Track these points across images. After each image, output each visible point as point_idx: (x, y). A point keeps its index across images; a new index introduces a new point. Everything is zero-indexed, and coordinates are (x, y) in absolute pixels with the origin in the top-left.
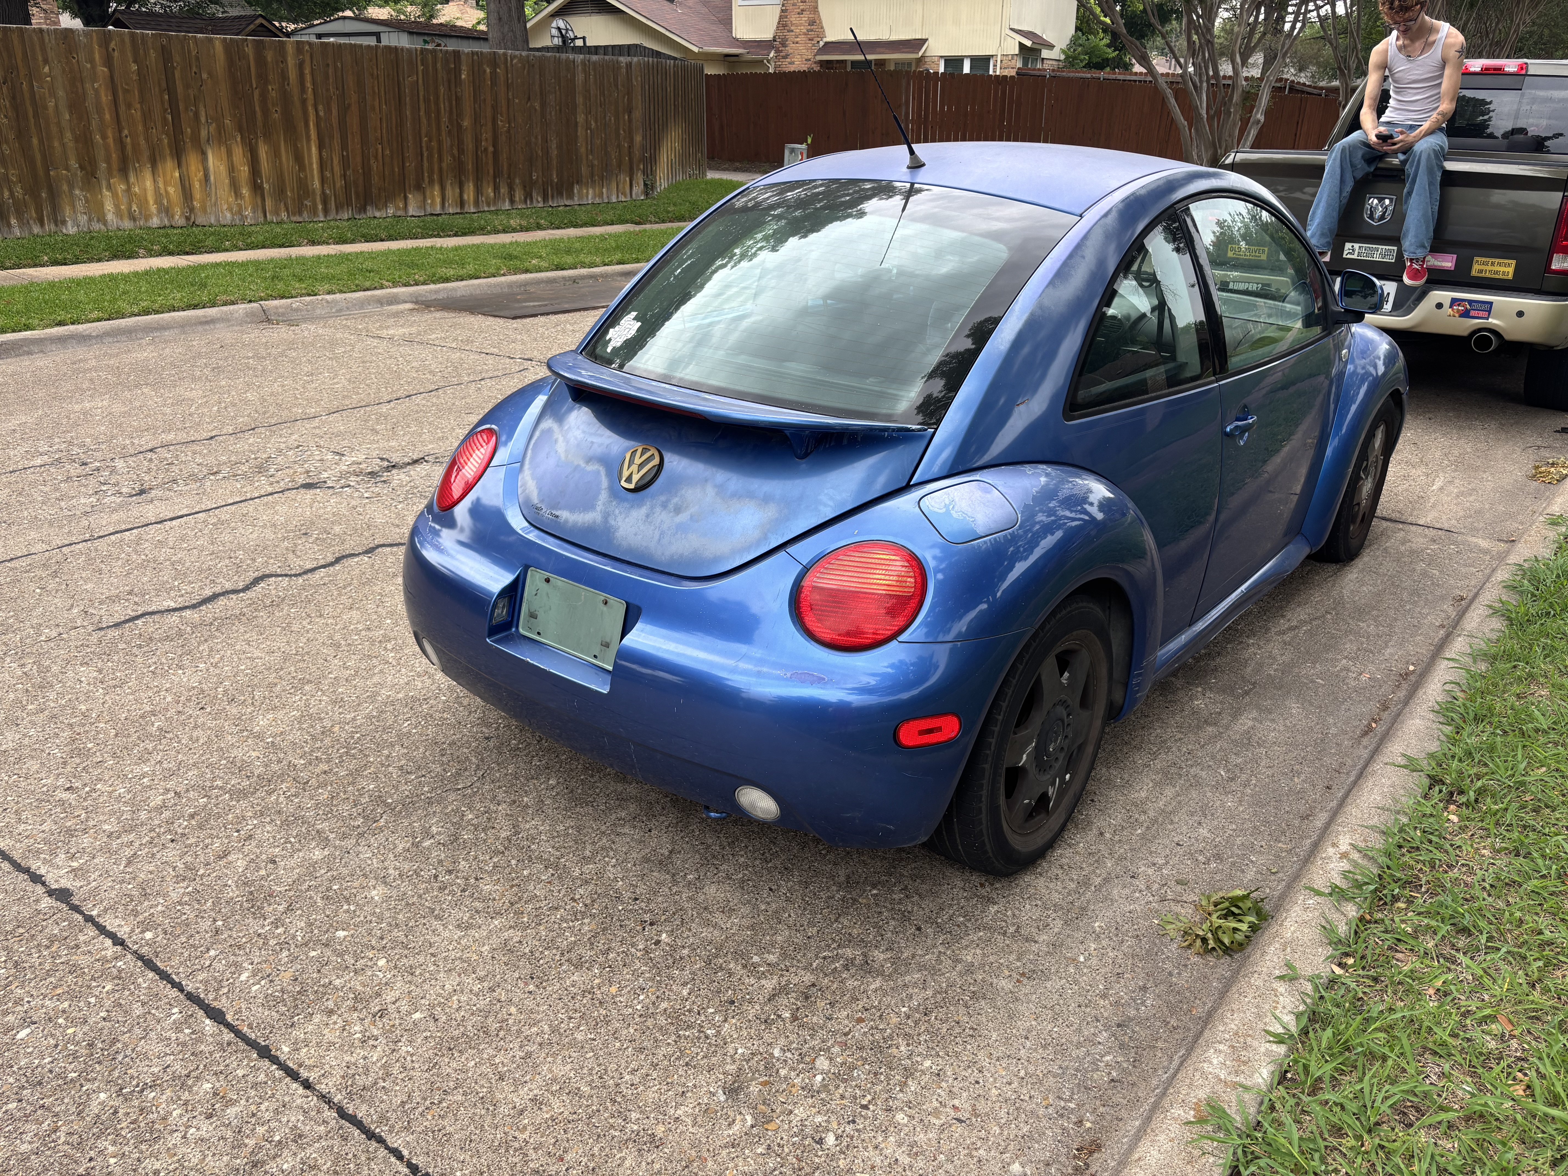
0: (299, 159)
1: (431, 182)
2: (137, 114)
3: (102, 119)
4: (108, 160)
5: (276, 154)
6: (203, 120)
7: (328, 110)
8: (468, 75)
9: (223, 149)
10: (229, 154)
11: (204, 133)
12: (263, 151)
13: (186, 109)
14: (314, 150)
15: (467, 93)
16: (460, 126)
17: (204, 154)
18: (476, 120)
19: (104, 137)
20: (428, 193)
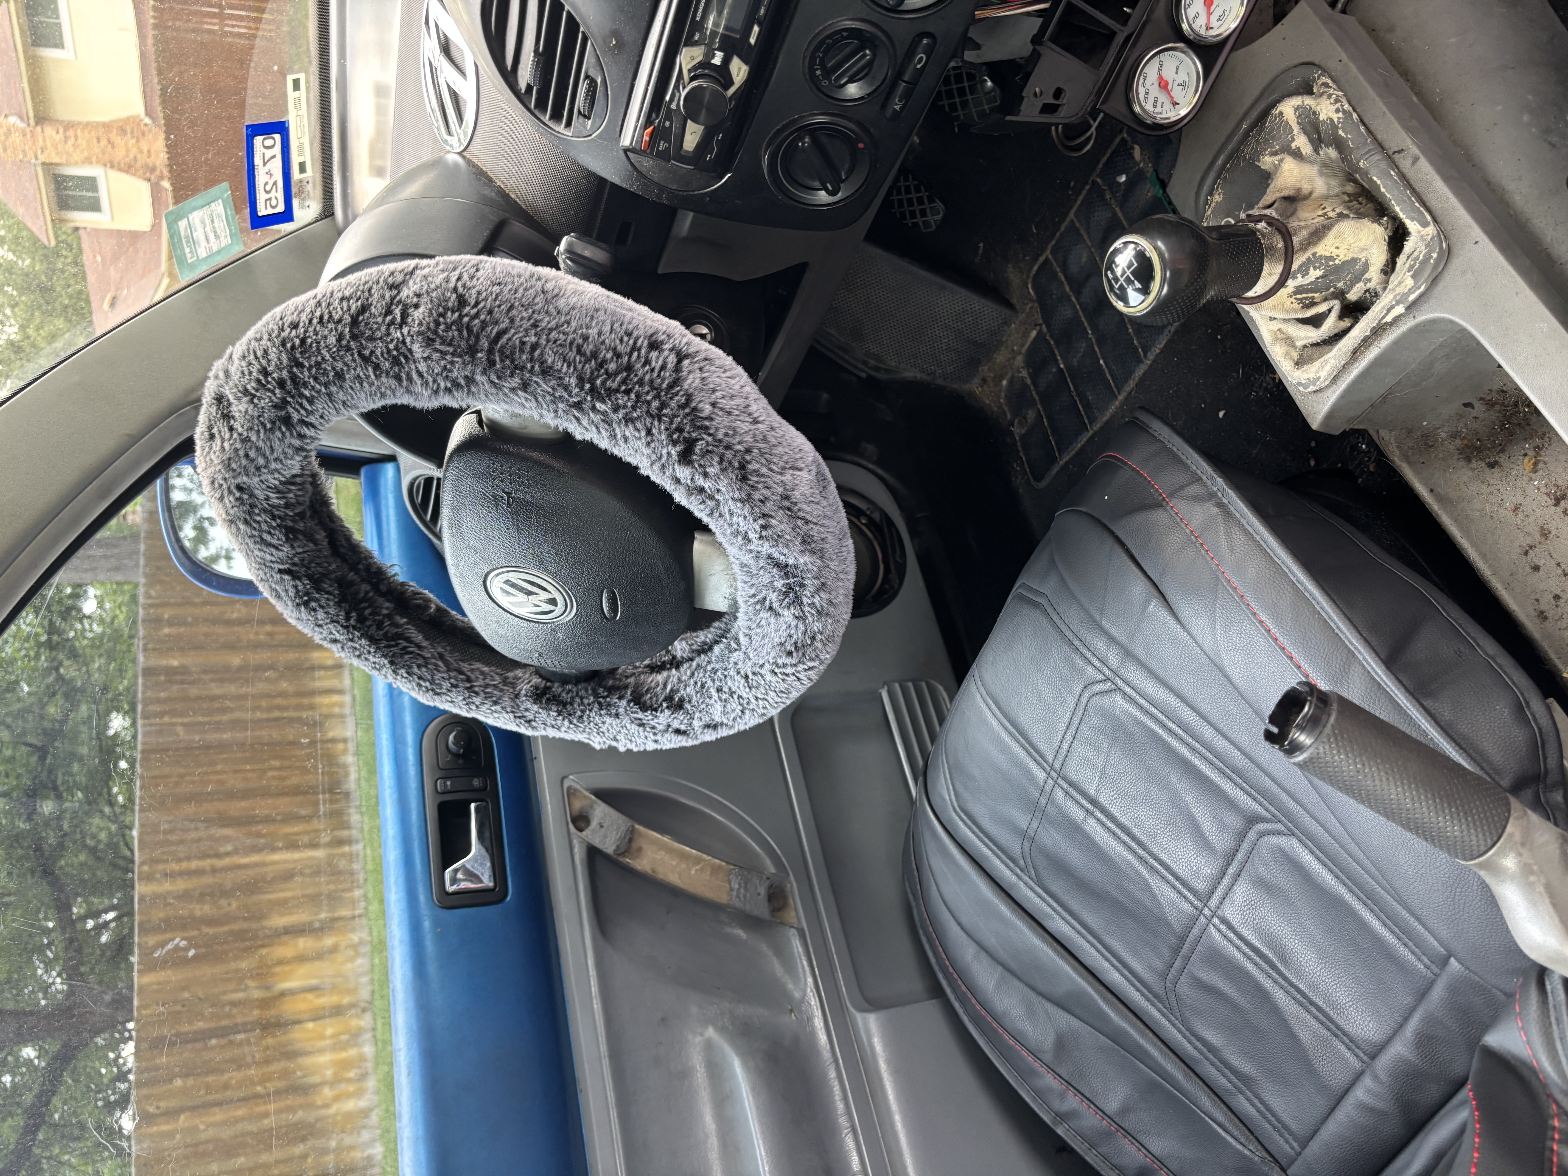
2: (236, 1077)
4: (295, 1109)
7: (225, 839)
10: (283, 962)
11: (259, 994)
12: (279, 921)
15: (196, 659)
16: (241, 669)
20: (326, 711)
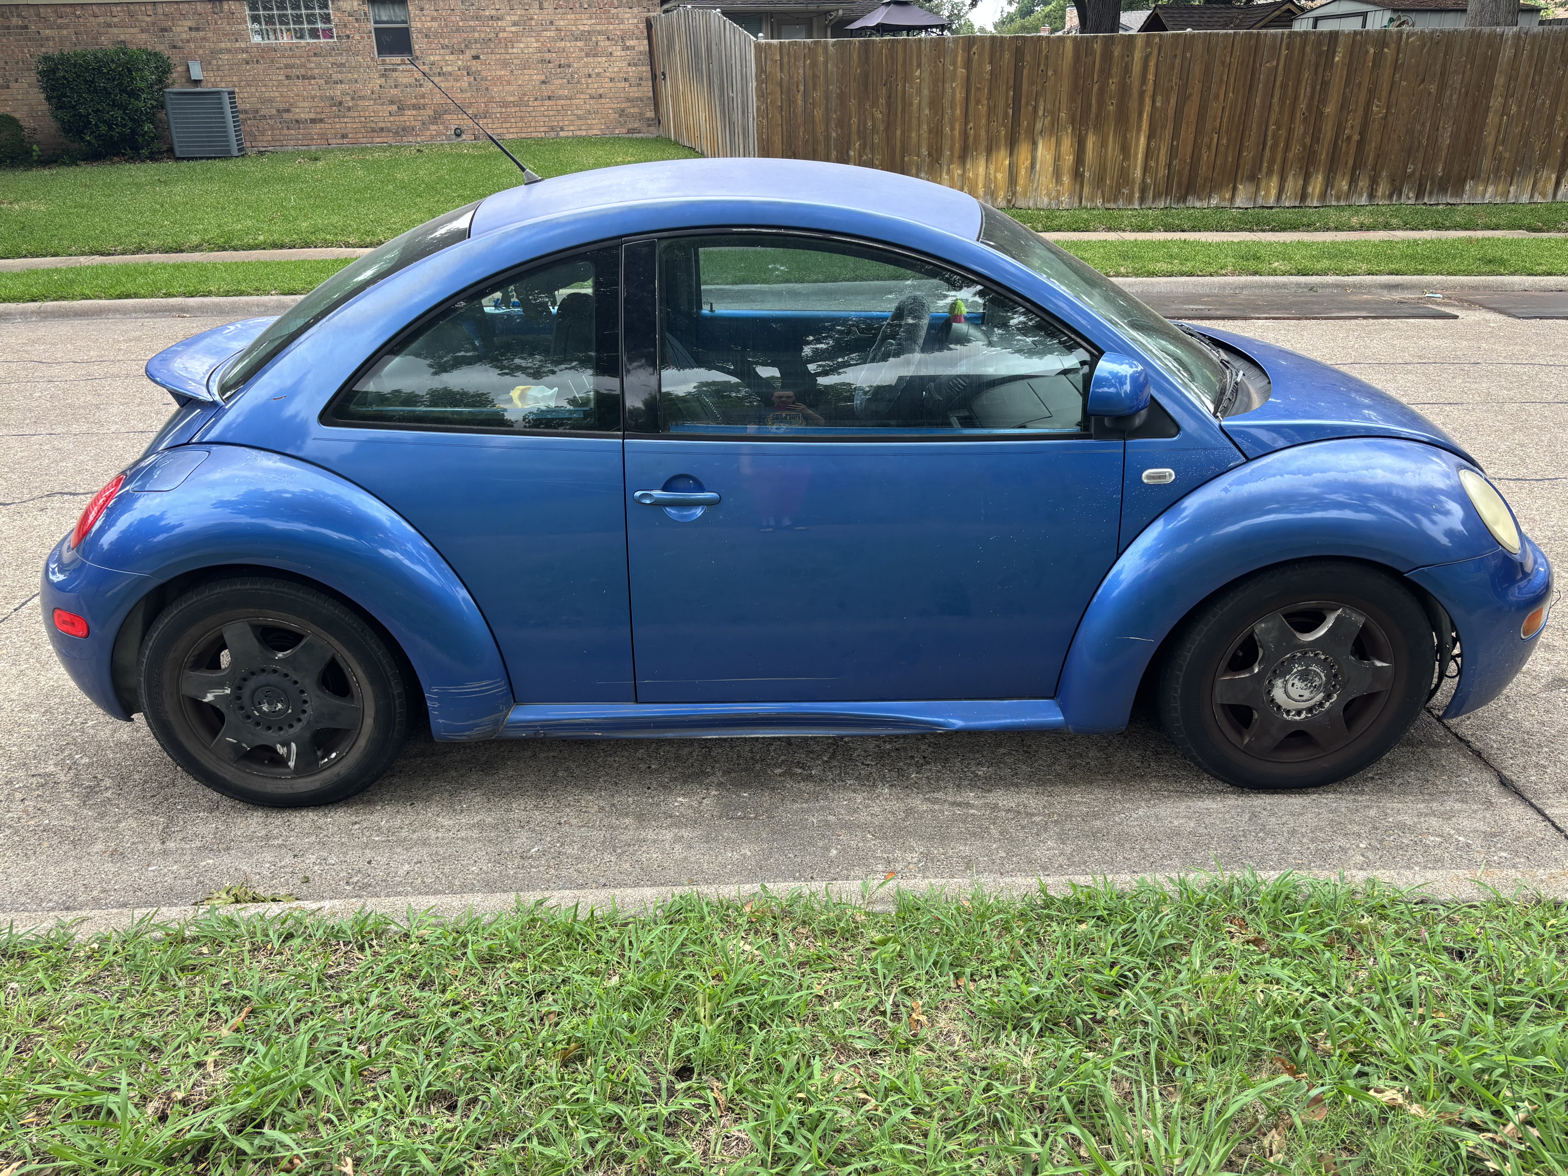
0: (1125, 149)
1: (1270, 173)
2: (983, 109)
3: (953, 114)
4: (952, 150)
5: (1104, 144)
6: (1041, 113)
7: (1167, 100)
8: (1344, 57)
9: (1053, 140)
10: (1058, 144)
11: (1039, 126)
12: (1091, 142)
13: (1027, 104)
14: (1143, 141)
15: (1337, 77)
16: (1320, 114)
17: (1035, 144)
18: (1343, 106)
19: (952, 130)
20: (1263, 184)
